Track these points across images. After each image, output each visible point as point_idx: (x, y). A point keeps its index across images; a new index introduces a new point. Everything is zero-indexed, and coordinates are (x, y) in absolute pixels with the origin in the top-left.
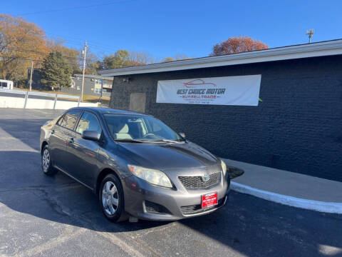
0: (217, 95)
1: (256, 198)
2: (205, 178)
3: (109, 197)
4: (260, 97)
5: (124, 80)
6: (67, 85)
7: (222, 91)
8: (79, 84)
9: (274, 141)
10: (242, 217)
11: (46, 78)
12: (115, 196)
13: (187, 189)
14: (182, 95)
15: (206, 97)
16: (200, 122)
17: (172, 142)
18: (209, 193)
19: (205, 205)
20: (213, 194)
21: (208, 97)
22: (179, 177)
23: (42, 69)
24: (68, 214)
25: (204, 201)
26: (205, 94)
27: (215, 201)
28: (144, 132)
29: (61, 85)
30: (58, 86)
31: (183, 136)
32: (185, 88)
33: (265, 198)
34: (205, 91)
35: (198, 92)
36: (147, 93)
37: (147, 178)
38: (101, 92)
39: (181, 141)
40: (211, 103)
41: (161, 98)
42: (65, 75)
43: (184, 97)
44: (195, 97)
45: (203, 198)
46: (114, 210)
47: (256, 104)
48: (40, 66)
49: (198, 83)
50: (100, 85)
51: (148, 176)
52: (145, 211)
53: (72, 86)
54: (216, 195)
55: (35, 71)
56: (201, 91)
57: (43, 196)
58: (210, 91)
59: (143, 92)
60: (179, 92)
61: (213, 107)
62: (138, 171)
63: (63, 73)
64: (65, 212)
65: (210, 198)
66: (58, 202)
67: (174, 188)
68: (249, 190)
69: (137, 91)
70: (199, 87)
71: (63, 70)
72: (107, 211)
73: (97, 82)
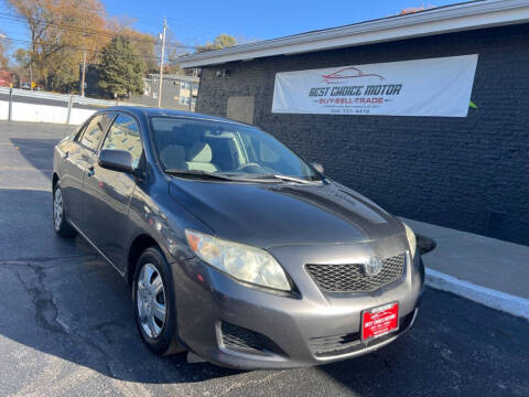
0: (385, 96)
1: (468, 301)
2: (372, 269)
3: (150, 298)
4: (471, 100)
5: (218, 73)
6: (137, 90)
7: (396, 89)
8: (155, 89)
9: (496, 187)
10: (447, 353)
11: (107, 79)
12: (159, 297)
13: (327, 295)
14: (318, 98)
15: (362, 100)
16: (351, 149)
17: (294, 181)
18: (379, 304)
19: (369, 332)
20: (389, 307)
21: (369, 100)
22: (307, 265)
23: (100, 66)
24: (66, 327)
25: (367, 325)
26: (362, 96)
27: (393, 324)
28: (242, 160)
29: (128, 90)
30: (124, 92)
31: (320, 169)
32: (325, 85)
33: (490, 305)
34: (363, 90)
35: (349, 91)
36: (256, 96)
37: (228, 265)
38: (189, 103)
39: (313, 179)
40: (373, 112)
41: (279, 105)
42: (135, 75)
43: (322, 101)
44: (342, 101)
45: (366, 316)
46: (158, 330)
47: (464, 114)
48: (98, 61)
49: (349, 75)
50: (189, 91)
51: (232, 260)
52: (222, 346)
53: (146, 93)
54: (395, 310)
55: (90, 68)
56: (355, 90)
57: (33, 280)
58: (372, 90)
59: (249, 95)
60: (313, 93)
61: (377, 119)
62: (208, 248)
63: (131, 72)
64: (61, 322)
65: (382, 316)
66: (57, 297)
67: (295, 293)
68: (451, 285)
69: (240, 93)
70: (350, 83)
71: (131, 67)
72: (146, 327)
73: (184, 87)
